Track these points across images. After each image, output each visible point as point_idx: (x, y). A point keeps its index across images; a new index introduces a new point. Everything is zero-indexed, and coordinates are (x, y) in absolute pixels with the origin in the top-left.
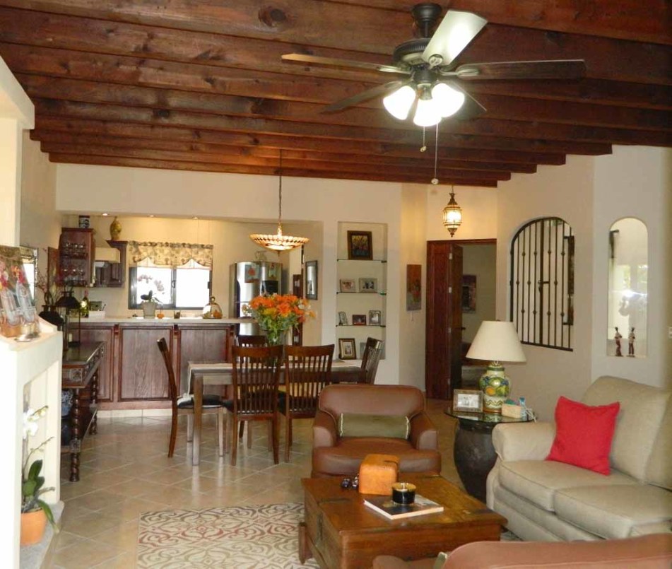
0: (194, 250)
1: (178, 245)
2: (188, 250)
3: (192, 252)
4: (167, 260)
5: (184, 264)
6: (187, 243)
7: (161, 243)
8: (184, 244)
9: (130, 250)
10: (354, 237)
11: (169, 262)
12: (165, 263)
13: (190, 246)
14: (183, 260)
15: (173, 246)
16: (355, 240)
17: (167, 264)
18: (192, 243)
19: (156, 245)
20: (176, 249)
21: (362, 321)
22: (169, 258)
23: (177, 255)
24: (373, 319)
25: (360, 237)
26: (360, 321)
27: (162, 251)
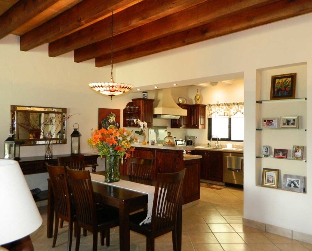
0: (240, 106)
1: (231, 104)
2: (236, 106)
3: (239, 107)
4: (225, 113)
5: (234, 115)
6: (235, 102)
7: (222, 104)
8: (234, 103)
9: (208, 109)
10: (277, 81)
11: (226, 114)
12: (224, 115)
13: (237, 104)
14: (234, 113)
15: (228, 105)
16: (279, 83)
17: (225, 115)
18: (238, 102)
19: (220, 105)
20: (230, 106)
21: (284, 155)
22: (226, 112)
23: (230, 110)
24: (296, 154)
25: (284, 79)
26: (281, 154)
27: (222, 108)
